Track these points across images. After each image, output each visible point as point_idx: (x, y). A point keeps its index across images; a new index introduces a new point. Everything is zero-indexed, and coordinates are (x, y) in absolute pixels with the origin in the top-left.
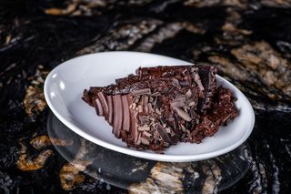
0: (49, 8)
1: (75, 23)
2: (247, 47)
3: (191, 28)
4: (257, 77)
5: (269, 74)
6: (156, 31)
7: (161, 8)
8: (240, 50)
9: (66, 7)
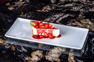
0: (38, 10)
1: (44, 13)
2: (84, 20)
3: (71, 15)
4: (86, 26)
5: (88, 26)
6: (63, 16)
7: (65, 11)
8: (82, 21)
9: (42, 10)
